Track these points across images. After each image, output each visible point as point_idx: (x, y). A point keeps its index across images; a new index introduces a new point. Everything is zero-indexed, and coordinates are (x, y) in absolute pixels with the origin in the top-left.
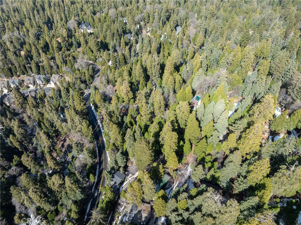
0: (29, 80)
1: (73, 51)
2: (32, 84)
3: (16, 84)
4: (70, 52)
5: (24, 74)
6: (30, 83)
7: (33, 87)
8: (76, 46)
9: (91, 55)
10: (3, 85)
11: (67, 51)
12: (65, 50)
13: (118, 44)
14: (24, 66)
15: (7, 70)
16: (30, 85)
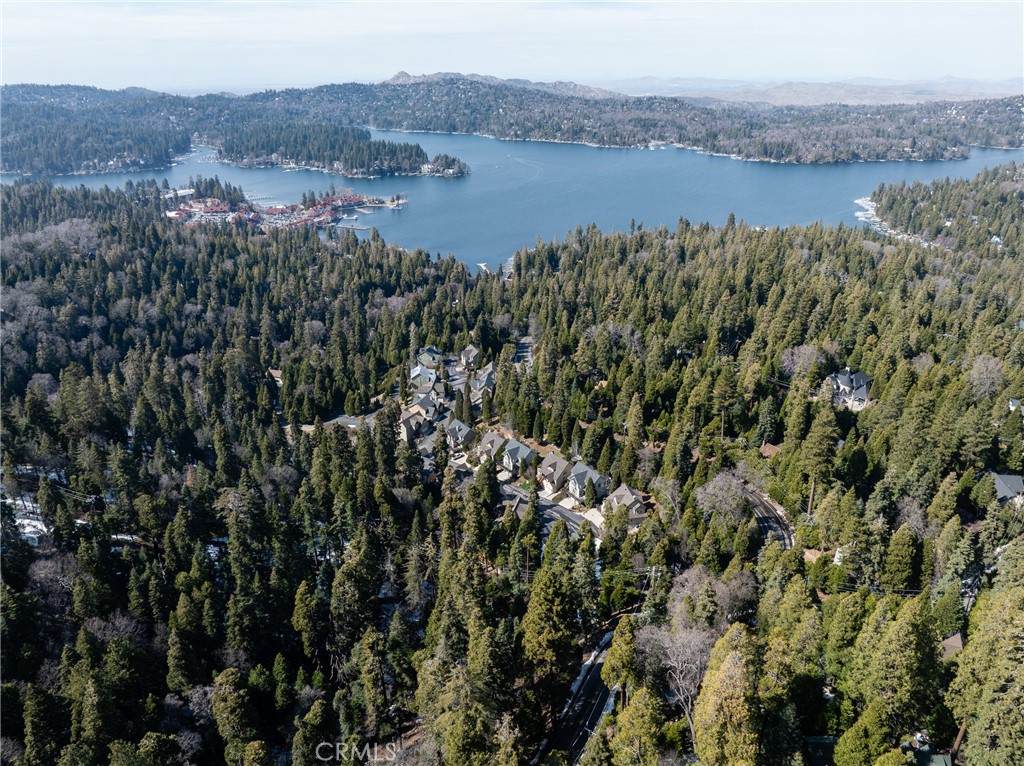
0: (553, 466)
1: (742, 445)
2: (553, 482)
3: (518, 461)
4: (731, 444)
5: (558, 445)
6: (550, 477)
7: (550, 492)
8: (765, 431)
9: (793, 485)
10: (489, 445)
11: (725, 434)
12: (719, 428)
13: (920, 492)
14: (572, 422)
15: (525, 409)
16: (546, 483)
